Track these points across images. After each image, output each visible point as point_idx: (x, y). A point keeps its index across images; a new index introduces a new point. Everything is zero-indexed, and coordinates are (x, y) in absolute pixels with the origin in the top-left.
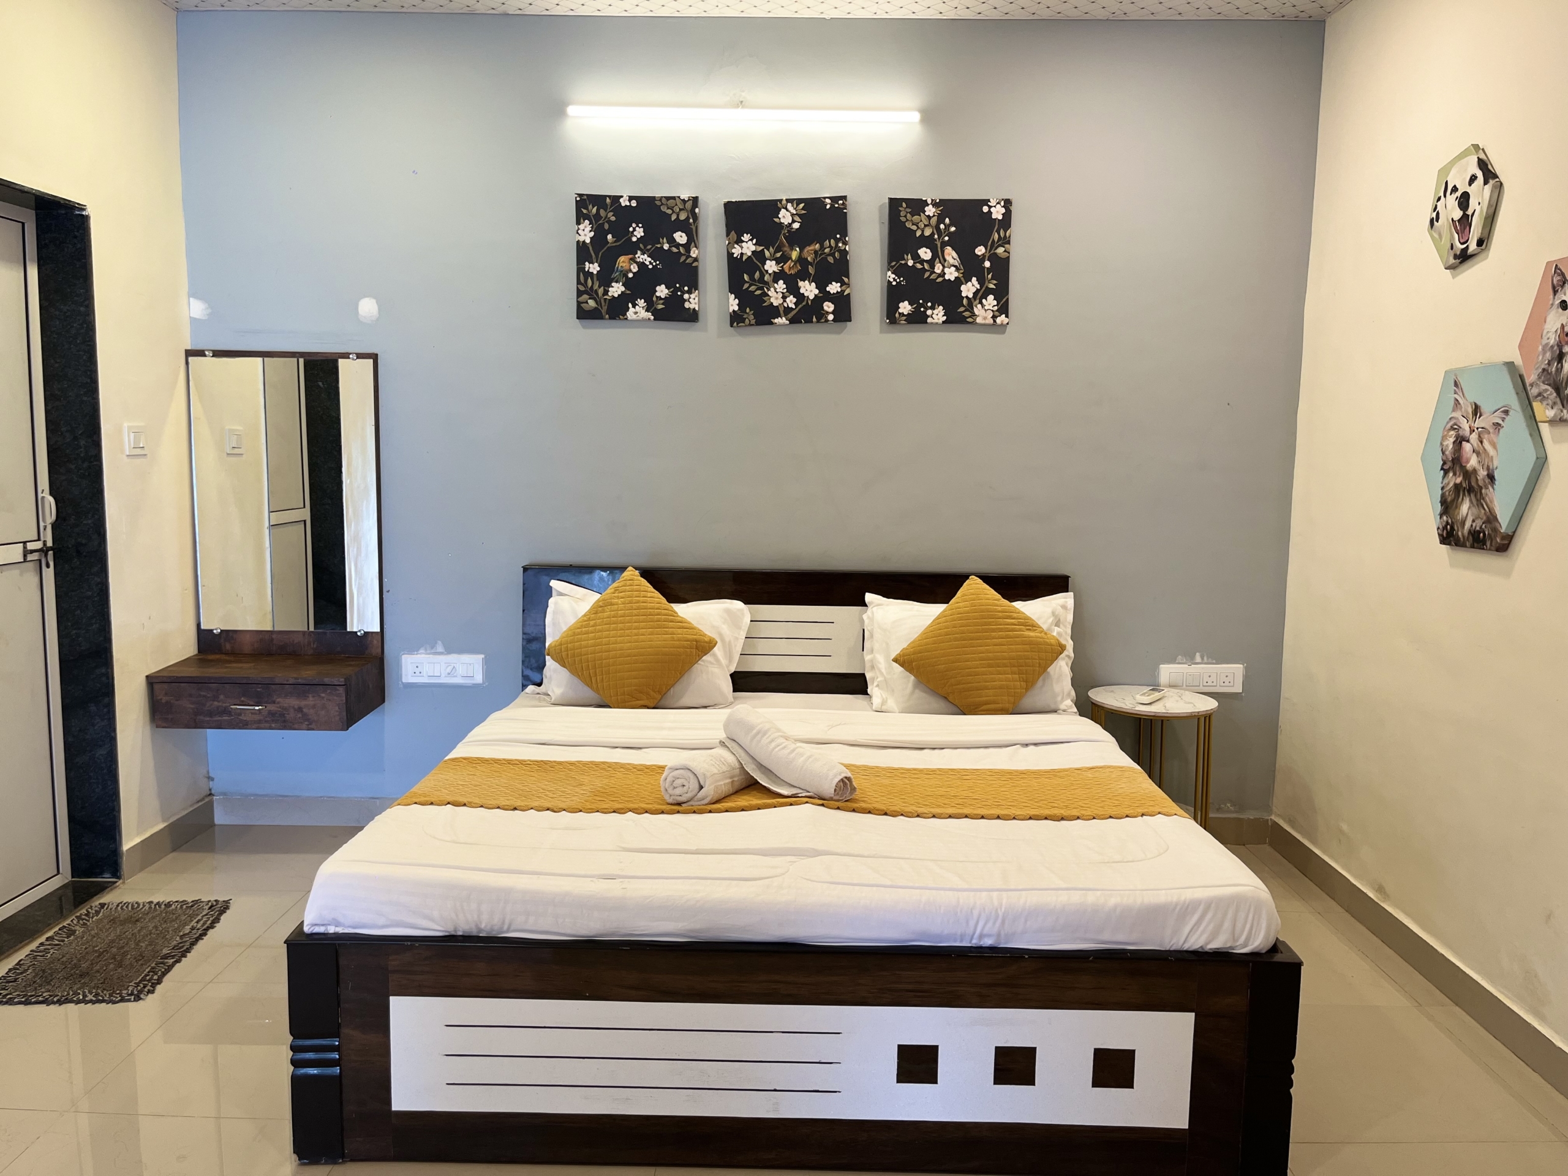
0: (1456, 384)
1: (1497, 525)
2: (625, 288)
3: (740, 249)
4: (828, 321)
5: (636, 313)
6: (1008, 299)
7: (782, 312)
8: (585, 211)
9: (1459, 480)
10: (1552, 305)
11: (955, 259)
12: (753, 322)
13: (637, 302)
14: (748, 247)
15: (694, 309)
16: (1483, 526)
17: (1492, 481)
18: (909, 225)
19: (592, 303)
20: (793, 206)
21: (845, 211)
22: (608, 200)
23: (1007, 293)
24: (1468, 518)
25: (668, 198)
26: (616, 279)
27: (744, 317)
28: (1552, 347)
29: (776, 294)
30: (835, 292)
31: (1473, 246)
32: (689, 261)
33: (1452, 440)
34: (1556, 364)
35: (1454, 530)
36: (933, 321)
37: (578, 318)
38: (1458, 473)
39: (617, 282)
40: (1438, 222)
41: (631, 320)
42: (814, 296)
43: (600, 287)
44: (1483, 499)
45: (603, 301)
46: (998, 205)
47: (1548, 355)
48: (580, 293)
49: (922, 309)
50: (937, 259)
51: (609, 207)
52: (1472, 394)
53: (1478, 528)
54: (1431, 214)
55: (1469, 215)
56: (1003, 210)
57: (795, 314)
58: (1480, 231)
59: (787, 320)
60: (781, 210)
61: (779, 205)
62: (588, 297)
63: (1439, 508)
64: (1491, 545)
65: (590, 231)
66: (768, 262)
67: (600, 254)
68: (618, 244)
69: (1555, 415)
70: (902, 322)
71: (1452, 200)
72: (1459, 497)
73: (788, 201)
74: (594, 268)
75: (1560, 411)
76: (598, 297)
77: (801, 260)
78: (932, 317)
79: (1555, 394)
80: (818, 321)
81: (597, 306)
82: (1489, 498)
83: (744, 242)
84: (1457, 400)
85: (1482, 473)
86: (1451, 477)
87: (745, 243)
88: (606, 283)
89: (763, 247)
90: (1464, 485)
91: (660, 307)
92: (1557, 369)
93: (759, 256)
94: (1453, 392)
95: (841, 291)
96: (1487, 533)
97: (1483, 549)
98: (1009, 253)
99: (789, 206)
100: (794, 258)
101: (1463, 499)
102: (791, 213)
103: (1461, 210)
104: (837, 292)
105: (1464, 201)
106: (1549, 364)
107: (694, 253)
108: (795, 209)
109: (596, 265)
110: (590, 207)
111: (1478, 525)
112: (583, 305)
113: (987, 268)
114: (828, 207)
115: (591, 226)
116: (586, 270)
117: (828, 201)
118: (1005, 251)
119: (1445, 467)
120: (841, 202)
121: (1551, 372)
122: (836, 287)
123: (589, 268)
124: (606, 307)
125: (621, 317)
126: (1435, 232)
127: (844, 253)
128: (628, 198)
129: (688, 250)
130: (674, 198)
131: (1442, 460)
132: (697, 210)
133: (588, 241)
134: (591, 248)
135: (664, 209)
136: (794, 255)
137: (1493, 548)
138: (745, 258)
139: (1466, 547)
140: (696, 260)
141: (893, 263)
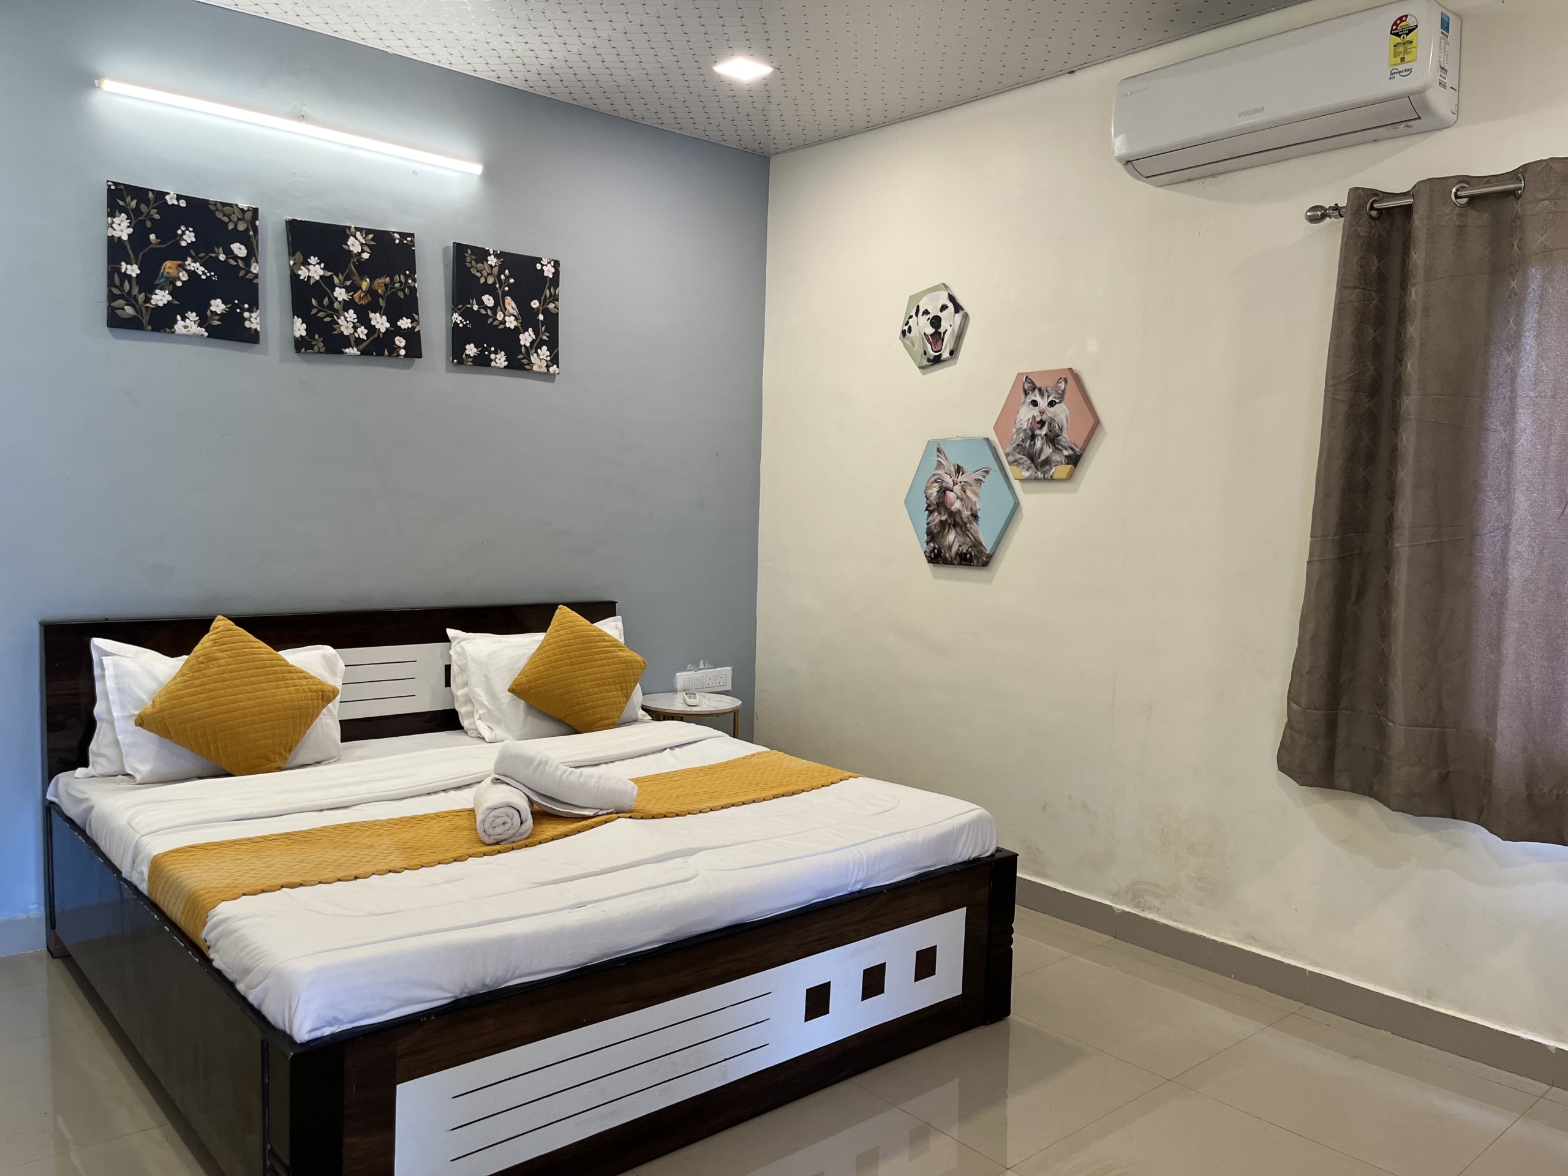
0: (939, 450)
1: (982, 548)
2: (173, 297)
3: (307, 271)
4: (400, 355)
5: (186, 327)
6: (558, 351)
7: (353, 343)
8: (121, 203)
9: (944, 518)
10: (1024, 402)
11: (514, 309)
12: (323, 350)
13: (187, 315)
14: (315, 271)
15: (256, 330)
16: (970, 549)
17: (976, 519)
18: (473, 271)
19: (129, 310)
20: (362, 235)
21: (413, 248)
22: (151, 194)
23: (558, 347)
24: (955, 543)
25: (224, 204)
26: (161, 285)
27: (313, 343)
28: (1025, 430)
29: (347, 322)
30: (406, 328)
31: (946, 354)
32: (249, 276)
33: (936, 490)
34: (1029, 442)
35: (942, 552)
36: (496, 365)
37: (108, 326)
38: (943, 513)
39: (161, 289)
40: (910, 333)
41: (179, 335)
42: (385, 330)
43: (140, 292)
44: (968, 531)
45: (144, 310)
46: (549, 265)
47: (1022, 435)
48: (112, 297)
49: (486, 353)
50: (499, 307)
51: (152, 203)
52: (954, 458)
53: (964, 551)
54: (903, 327)
55: (941, 333)
56: (553, 270)
57: (366, 346)
58: (952, 344)
59: (358, 351)
60: (349, 238)
61: (348, 232)
62: (126, 302)
63: (925, 538)
64: (978, 562)
65: (128, 227)
66: (337, 289)
67: (141, 254)
68: (164, 246)
69: (1030, 475)
70: (469, 363)
71: (924, 321)
72: (945, 529)
73: (357, 229)
74: (133, 270)
75: (1034, 473)
76: (138, 305)
77: (371, 291)
78: (495, 361)
79: (1030, 462)
80: (390, 355)
81: (136, 314)
82: (974, 530)
83: (311, 264)
84: (940, 462)
85: (966, 513)
86: (937, 516)
87: (312, 266)
88: (150, 290)
89: (332, 273)
90: (950, 521)
91: (217, 323)
92: (1030, 445)
93: (327, 283)
94: (936, 456)
95: (412, 327)
96: (973, 554)
97: (971, 565)
98: (558, 309)
99: (358, 234)
100: (364, 288)
101: (948, 531)
102: (360, 242)
103: (933, 327)
104: (408, 328)
105: (936, 322)
106: (1023, 441)
107: (255, 269)
108: (364, 238)
109: (135, 267)
110: (129, 199)
111: (964, 549)
112: (118, 312)
113: (541, 321)
114: (397, 242)
115: (129, 221)
116: (123, 271)
117: (397, 236)
118: (555, 307)
119: (929, 509)
120: (409, 239)
121: (1025, 447)
122: (407, 323)
123: (127, 269)
124: (148, 317)
125: (167, 330)
126: (907, 340)
127: (414, 290)
128: (175, 196)
129: (248, 265)
130: (231, 205)
131: (927, 503)
132: (257, 223)
133: (125, 238)
134: (128, 247)
135: (219, 215)
136: (365, 285)
137: (980, 564)
138: (312, 282)
139: (954, 564)
140: (256, 276)
141: (460, 306)
